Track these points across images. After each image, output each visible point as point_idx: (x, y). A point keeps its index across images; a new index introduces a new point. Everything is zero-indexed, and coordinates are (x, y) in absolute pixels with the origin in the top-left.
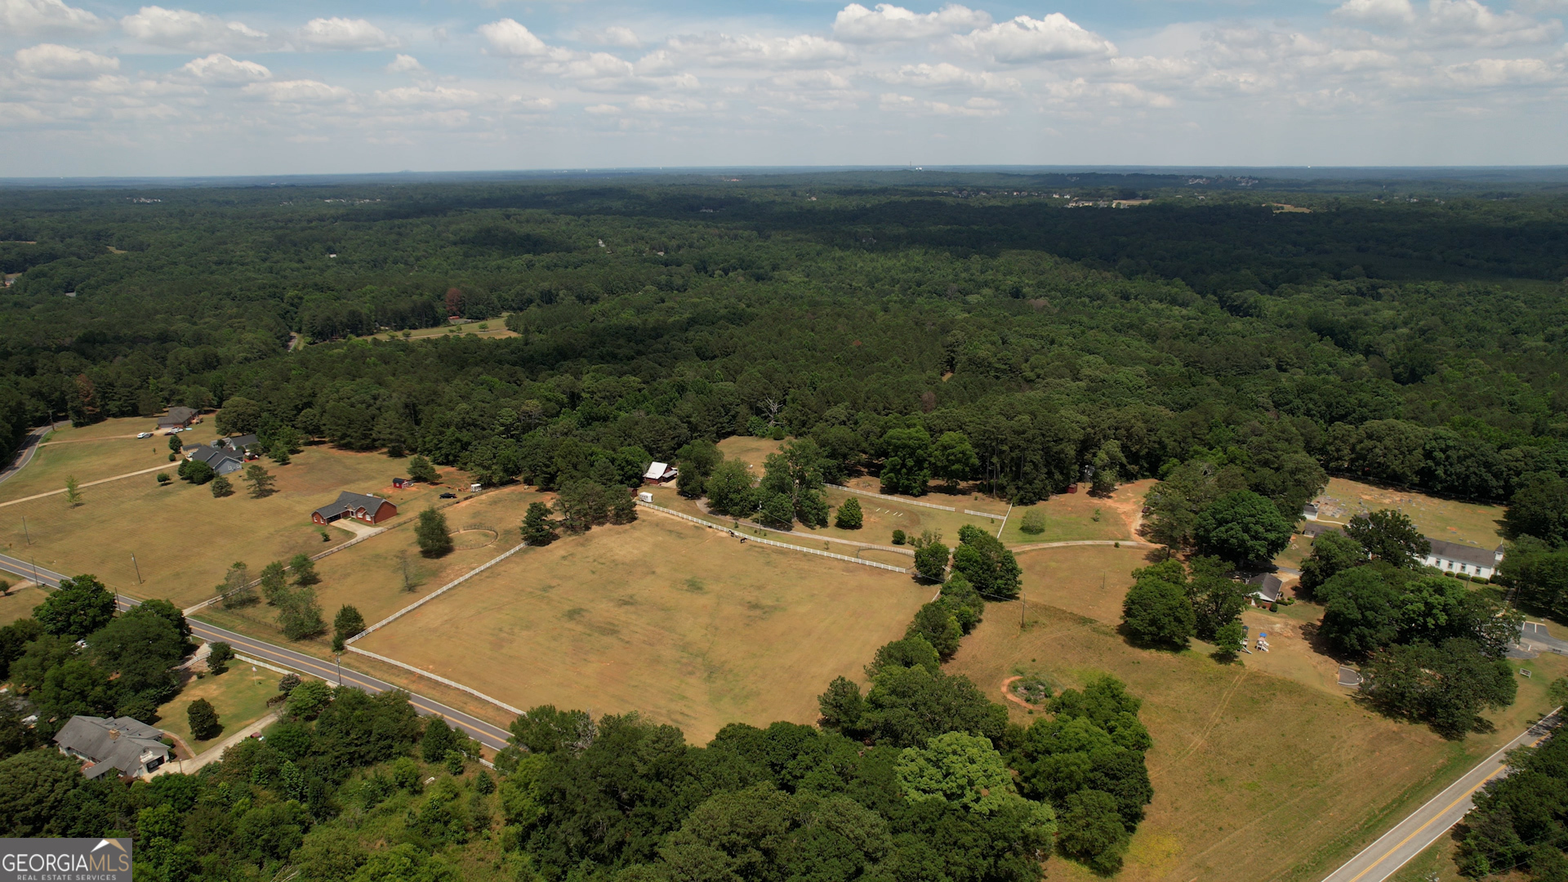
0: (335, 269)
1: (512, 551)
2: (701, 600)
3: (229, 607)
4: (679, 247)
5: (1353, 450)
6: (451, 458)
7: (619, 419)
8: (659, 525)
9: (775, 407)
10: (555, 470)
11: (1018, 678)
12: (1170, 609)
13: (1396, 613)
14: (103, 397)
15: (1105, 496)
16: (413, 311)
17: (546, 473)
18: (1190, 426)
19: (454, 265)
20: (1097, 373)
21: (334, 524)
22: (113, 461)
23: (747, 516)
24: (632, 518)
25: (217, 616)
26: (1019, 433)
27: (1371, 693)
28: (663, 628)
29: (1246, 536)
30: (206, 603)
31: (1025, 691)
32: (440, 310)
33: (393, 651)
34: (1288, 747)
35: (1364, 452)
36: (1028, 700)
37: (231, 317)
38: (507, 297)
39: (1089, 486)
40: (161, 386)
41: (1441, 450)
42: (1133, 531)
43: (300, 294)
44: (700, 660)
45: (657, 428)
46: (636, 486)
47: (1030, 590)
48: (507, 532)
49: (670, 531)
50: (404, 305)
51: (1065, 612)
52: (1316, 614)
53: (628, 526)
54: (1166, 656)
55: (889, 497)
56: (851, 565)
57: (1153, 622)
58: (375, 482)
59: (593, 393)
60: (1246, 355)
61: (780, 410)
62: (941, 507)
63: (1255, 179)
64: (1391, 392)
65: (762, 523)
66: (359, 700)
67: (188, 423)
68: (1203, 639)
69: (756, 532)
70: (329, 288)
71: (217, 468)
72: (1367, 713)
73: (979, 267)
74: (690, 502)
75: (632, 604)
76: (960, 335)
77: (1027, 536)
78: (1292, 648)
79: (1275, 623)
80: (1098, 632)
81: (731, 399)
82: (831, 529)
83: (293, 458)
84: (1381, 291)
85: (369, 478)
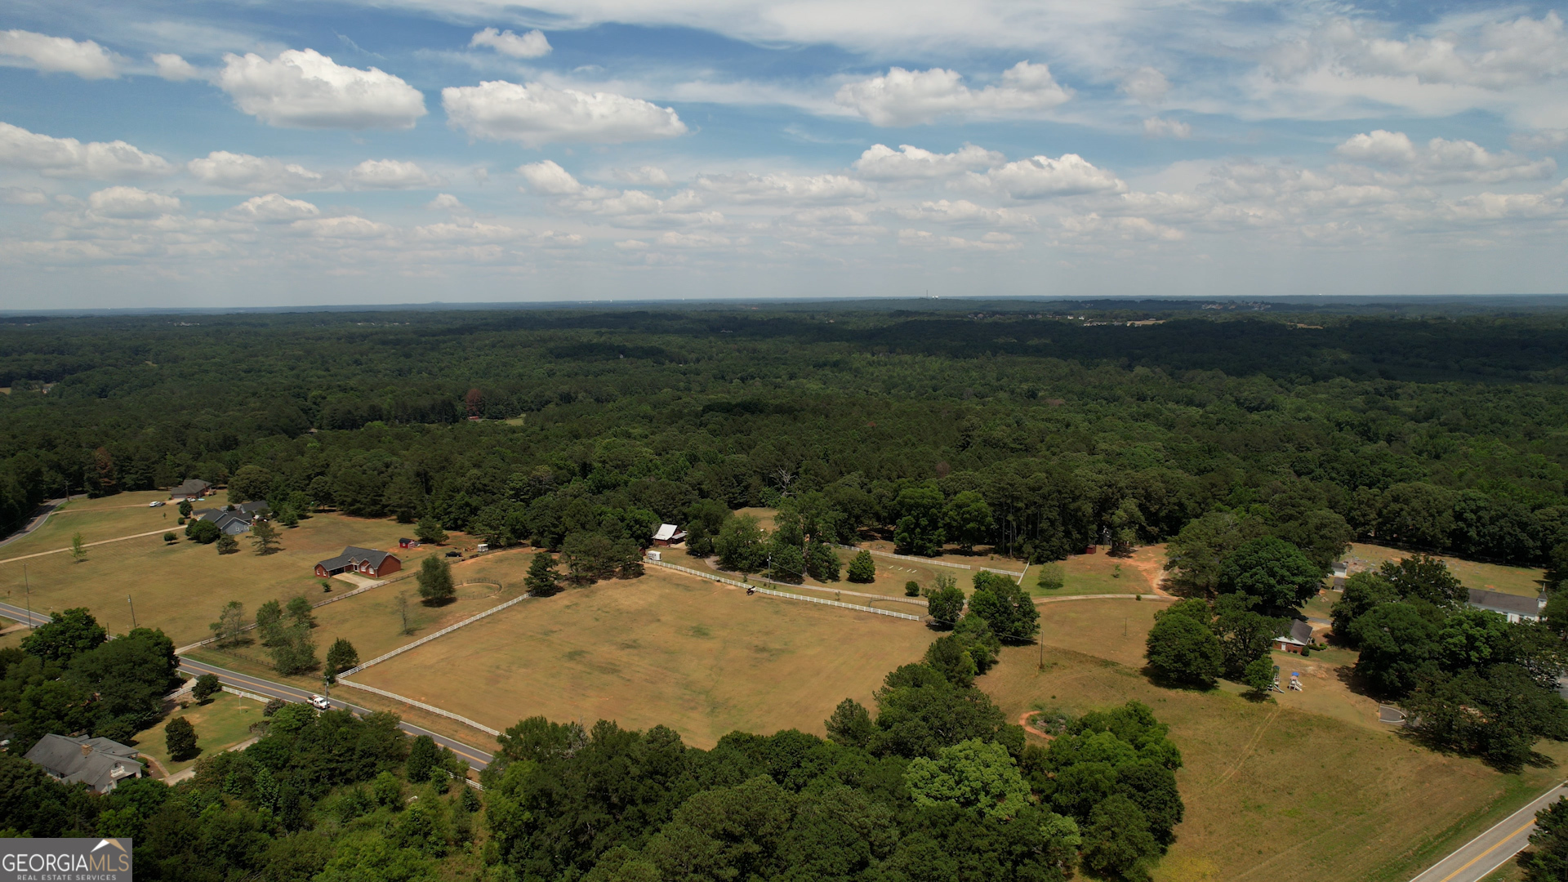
0: (359, 377)
1: (515, 601)
2: (705, 645)
3: (222, 647)
4: (698, 360)
5: (1380, 514)
6: (460, 522)
7: (630, 483)
8: (666, 579)
9: (787, 478)
10: (563, 530)
11: (1036, 712)
12: (1196, 644)
13: (1436, 647)
14: (121, 471)
15: (1125, 556)
16: (433, 408)
17: (553, 533)
18: (1209, 486)
19: (477, 373)
20: (1114, 447)
21: (337, 577)
22: (122, 525)
23: (756, 572)
24: (639, 572)
25: (209, 655)
26: (1033, 489)
27: (1416, 729)
28: (666, 668)
29: (1272, 581)
30: (199, 644)
31: (1044, 724)
32: (459, 408)
33: (386, 684)
34: (1329, 777)
35: (1391, 515)
36: (1048, 732)
37: (254, 410)
38: (526, 399)
39: (1108, 548)
40: (178, 462)
41: (1472, 511)
42: (1155, 586)
43: (324, 394)
44: (703, 697)
45: (668, 491)
46: (645, 547)
47: (1048, 636)
48: (511, 586)
49: (678, 585)
50: (425, 402)
51: (1085, 655)
52: (1351, 658)
53: (634, 580)
54: (1194, 695)
55: (903, 557)
56: (863, 614)
57: (1179, 657)
58: (382, 543)
59: (604, 462)
60: (1264, 441)
61: (792, 481)
62: (956, 565)
63: (1268, 304)
64: (1416, 464)
65: (772, 577)
66: (345, 719)
67: (201, 494)
68: (1232, 680)
69: (765, 585)
70: (352, 389)
71: (225, 528)
72: (1411, 746)
73: (995, 375)
74: (700, 561)
75: (635, 647)
76: (975, 420)
77: (1045, 591)
78: (1327, 688)
79: (1307, 666)
80: (1120, 673)
81: (743, 470)
82: (843, 583)
83: (301, 523)
84: (1399, 391)
85: (375, 539)
